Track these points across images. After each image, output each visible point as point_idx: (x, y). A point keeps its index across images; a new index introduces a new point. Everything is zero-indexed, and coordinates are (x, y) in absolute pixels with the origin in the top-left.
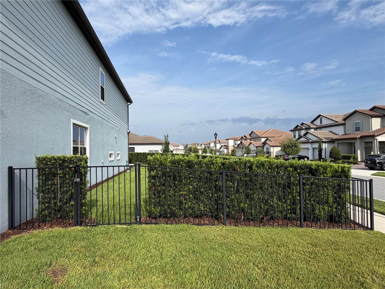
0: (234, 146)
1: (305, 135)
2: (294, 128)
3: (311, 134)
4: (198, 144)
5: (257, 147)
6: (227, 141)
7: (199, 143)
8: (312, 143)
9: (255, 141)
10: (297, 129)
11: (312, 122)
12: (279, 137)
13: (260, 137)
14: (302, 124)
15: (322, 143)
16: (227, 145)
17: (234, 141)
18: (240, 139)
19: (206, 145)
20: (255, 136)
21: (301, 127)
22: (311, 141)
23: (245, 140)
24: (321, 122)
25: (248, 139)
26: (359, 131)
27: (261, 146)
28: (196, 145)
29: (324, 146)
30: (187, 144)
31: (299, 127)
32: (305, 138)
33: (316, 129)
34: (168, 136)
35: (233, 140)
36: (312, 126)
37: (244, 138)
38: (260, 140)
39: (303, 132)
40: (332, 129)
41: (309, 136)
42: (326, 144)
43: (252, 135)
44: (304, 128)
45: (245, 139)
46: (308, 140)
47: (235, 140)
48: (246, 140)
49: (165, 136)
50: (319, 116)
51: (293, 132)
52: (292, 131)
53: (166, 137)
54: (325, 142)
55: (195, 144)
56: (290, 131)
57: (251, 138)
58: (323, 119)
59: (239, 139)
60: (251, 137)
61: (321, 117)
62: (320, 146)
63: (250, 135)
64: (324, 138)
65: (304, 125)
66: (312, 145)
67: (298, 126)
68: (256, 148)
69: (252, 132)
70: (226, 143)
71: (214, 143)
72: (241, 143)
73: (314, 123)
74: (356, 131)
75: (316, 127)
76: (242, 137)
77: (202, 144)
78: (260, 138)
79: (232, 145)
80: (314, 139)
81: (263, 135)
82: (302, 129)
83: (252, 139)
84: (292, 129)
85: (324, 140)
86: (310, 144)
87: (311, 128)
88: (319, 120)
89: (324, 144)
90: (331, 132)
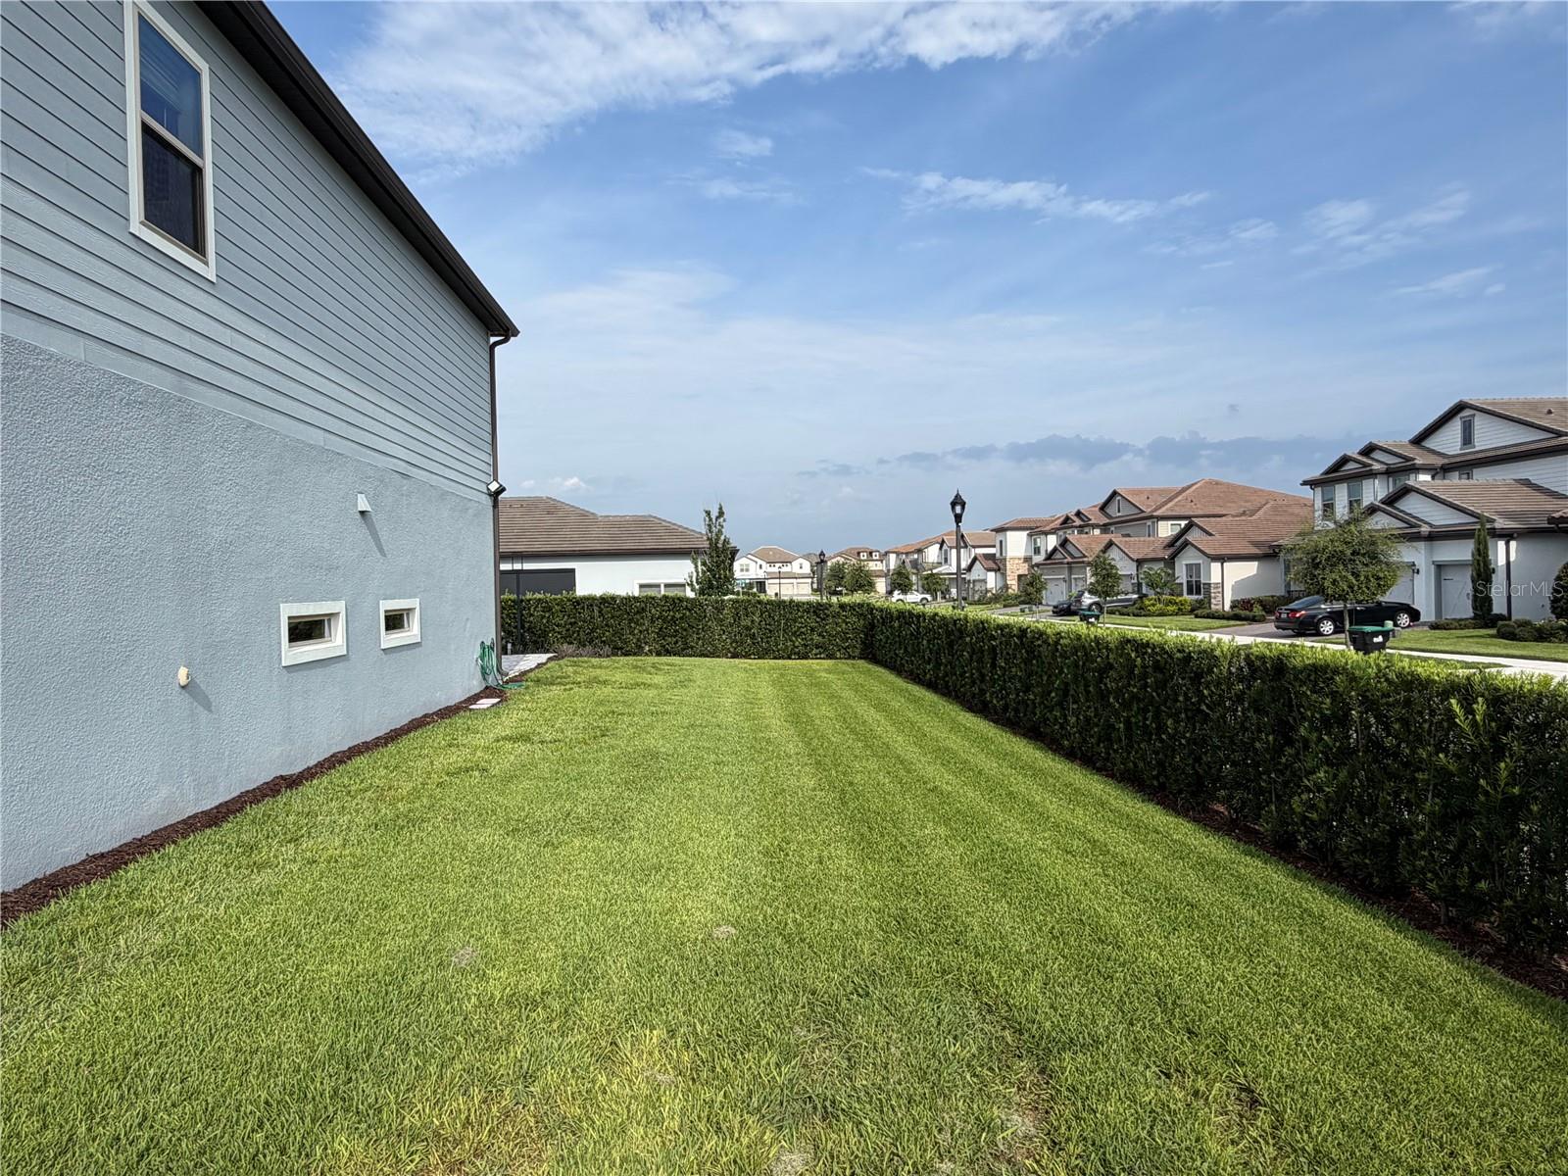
0: (1031, 558)
1: (1391, 500)
2: (1327, 472)
3: (1419, 493)
4: (871, 553)
5: (1140, 562)
6: (1000, 537)
7: (874, 549)
8: (1432, 537)
9: (1128, 535)
10: (1337, 473)
11: (1418, 442)
12: (1243, 514)
13: (1151, 517)
14: (1368, 451)
15: (1486, 541)
16: (998, 555)
17: (1030, 535)
18: (1059, 529)
19: (907, 554)
20: (1126, 511)
21: (1365, 465)
22: (1425, 529)
23: (1080, 532)
24: (1468, 441)
25: (1095, 526)
27: (1163, 559)
28: (864, 556)
29: (1502, 552)
30: (822, 554)
31: (1351, 466)
32: (1396, 517)
33: (1443, 470)
34: (721, 514)
35: (1024, 534)
36: (1420, 458)
37: (1078, 522)
38: (1153, 532)
39: (1374, 491)
40: (1534, 471)
41: (1412, 505)
42: (1513, 544)
43: (1112, 510)
44: (1377, 466)
45: (1080, 526)
46: (1412, 526)
47: (1035, 531)
48: (1086, 530)
49: (708, 513)
50: (1457, 410)
51: (1319, 490)
52: (1312, 483)
53: (715, 519)
54: (1508, 536)
55: (859, 553)
56: (1305, 483)
57: (1108, 521)
58: (1479, 424)
59: (1052, 526)
60: (1108, 516)
61: (1465, 415)
62: (1479, 553)
63: (1103, 508)
64: (1503, 514)
65: (1377, 455)
66: (1431, 551)
67: (1345, 461)
68: (1135, 564)
69: (1115, 494)
70: (994, 546)
71: (938, 546)
72: (1064, 543)
73: (1429, 444)
75: (1441, 461)
76: (1067, 519)
77: (887, 553)
78: (1149, 523)
79: (1022, 554)
80: (1441, 518)
81: (1164, 509)
82: (1372, 475)
83: (1112, 528)
84: (1316, 473)
85: (1500, 523)
86: (1422, 545)
87: (1417, 469)
88: (1455, 429)
89: (1501, 544)
90: (1527, 483)
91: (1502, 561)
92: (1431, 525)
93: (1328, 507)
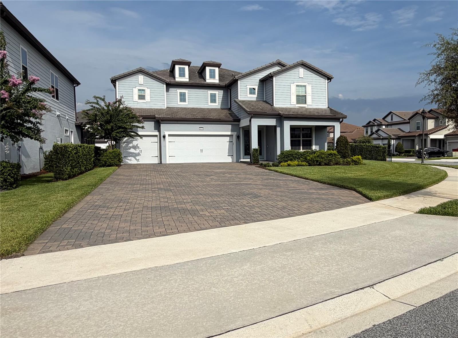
1: (377, 131)
2: (367, 124)
3: (382, 131)
8: (382, 139)
10: (369, 125)
11: (384, 119)
12: (350, 132)
14: (375, 120)
15: (390, 140)
21: (374, 123)
22: (381, 137)
24: (392, 119)
26: (419, 130)
29: (393, 142)
32: (377, 135)
36: (384, 122)
39: (375, 129)
40: (401, 127)
41: (380, 133)
42: (394, 140)
46: (380, 137)
50: (391, 113)
51: (365, 128)
52: (364, 126)
54: (393, 139)
56: (362, 126)
58: (394, 116)
61: (392, 114)
62: (389, 142)
64: (393, 135)
65: (376, 121)
66: (382, 141)
67: (370, 122)
73: (386, 119)
74: (417, 130)
75: (387, 123)
80: (385, 135)
82: (375, 125)
84: (365, 124)
85: (393, 137)
86: (381, 140)
87: (382, 125)
88: (390, 116)
89: (392, 140)
90: (400, 129)
91: (392, 143)
92: (382, 136)
93: (367, 132)
